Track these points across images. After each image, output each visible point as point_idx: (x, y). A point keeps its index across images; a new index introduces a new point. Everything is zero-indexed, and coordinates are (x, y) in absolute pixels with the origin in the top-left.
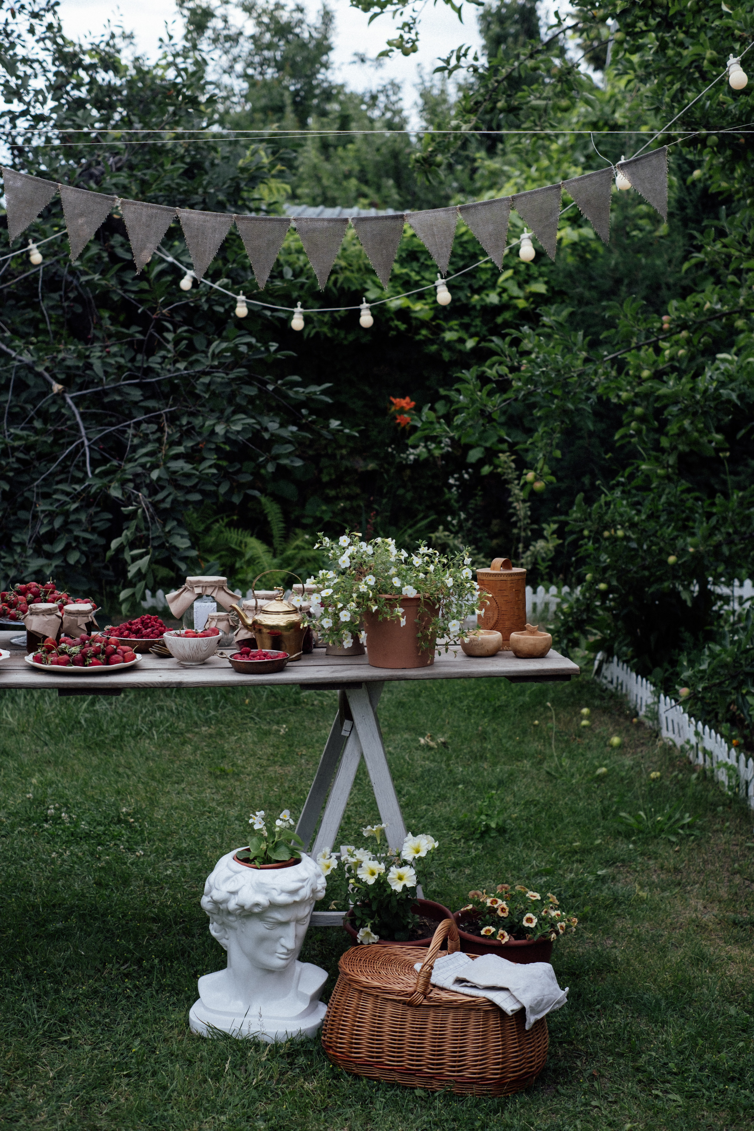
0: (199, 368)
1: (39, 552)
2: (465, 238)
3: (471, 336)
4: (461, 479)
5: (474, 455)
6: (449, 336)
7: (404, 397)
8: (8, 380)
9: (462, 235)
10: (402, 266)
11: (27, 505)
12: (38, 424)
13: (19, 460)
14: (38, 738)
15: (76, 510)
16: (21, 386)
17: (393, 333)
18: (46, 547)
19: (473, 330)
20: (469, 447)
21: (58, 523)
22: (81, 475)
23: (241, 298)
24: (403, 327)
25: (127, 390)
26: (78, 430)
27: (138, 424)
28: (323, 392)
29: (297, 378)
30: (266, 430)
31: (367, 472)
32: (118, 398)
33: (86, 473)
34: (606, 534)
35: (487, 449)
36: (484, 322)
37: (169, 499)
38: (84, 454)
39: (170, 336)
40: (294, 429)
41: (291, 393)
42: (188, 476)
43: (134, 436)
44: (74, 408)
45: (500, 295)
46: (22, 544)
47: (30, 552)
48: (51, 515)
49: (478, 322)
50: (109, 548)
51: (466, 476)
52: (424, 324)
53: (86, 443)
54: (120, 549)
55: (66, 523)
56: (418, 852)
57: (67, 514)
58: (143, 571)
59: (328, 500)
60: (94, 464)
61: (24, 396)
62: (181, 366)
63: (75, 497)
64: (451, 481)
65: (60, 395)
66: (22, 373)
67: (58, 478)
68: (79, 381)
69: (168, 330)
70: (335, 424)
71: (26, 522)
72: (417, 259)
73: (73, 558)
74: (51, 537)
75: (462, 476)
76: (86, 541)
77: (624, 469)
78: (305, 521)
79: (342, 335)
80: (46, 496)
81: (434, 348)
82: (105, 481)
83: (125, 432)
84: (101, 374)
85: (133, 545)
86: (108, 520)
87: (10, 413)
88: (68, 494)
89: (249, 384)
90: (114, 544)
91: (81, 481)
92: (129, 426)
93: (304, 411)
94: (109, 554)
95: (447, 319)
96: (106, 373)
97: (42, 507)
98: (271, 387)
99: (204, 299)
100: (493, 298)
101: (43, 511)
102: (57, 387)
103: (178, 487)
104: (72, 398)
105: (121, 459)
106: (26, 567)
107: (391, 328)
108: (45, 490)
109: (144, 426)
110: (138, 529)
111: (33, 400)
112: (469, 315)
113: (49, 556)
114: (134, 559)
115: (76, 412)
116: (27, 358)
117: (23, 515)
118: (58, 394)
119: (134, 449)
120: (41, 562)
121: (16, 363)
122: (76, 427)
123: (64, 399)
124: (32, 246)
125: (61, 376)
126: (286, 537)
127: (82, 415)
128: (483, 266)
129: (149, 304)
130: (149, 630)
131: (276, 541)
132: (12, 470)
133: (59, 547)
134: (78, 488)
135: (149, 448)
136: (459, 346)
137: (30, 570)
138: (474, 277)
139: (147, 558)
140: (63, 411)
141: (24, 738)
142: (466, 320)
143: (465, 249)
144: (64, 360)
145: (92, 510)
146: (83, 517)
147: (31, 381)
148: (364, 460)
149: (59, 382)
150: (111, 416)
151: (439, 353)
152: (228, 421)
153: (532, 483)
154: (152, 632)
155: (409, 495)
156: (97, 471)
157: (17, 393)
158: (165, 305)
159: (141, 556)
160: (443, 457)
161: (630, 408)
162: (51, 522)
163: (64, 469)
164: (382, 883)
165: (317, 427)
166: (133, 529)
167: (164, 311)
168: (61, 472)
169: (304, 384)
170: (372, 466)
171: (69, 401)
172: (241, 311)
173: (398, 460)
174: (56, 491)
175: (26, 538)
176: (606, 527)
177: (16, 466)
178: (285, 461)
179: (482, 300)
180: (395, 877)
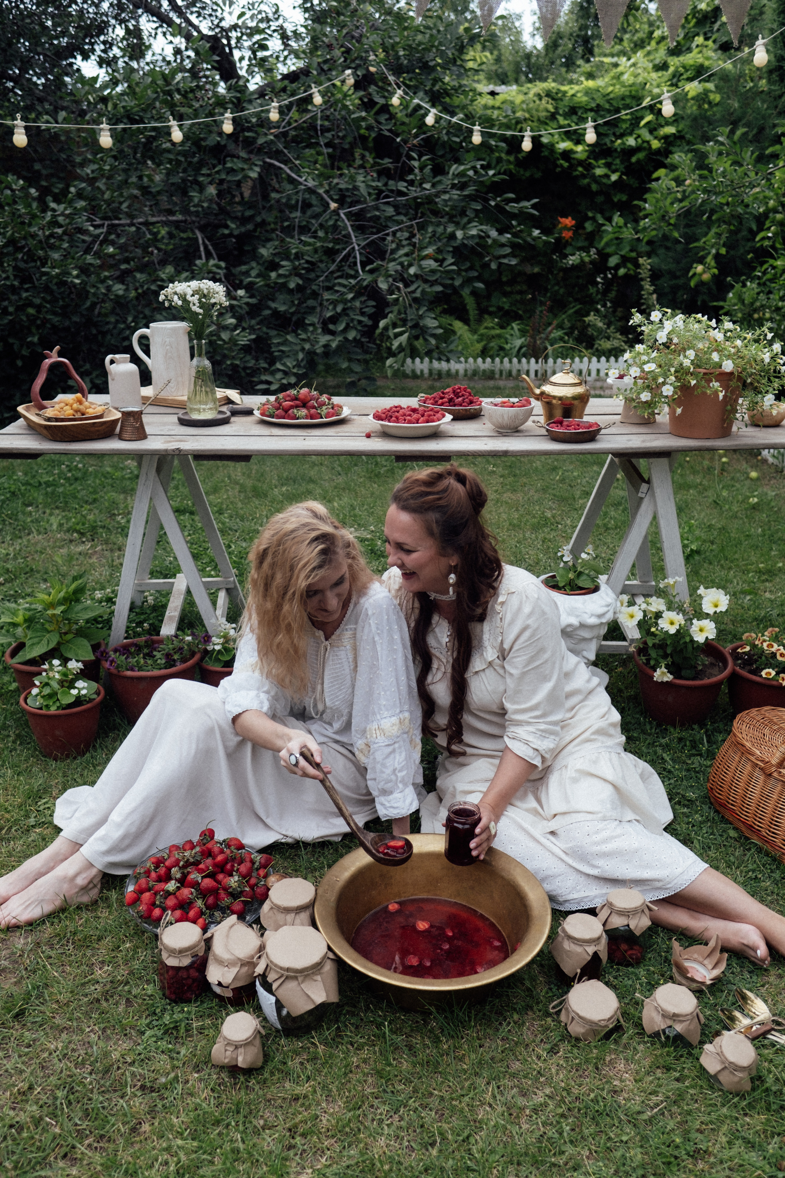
0: (440, 187)
1: (327, 331)
2: (612, 96)
3: (614, 172)
4: (605, 278)
5: (613, 261)
6: (599, 172)
7: (567, 217)
8: (297, 201)
9: (608, 94)
10: (565, 119)
11: (315, 295)
12: (321, 234)
13: (307, 262)
14: (333, 468)
15: (353, 299)
16: (307, 205)
17: (558, 170)
18: (331, 327)
19: (614, 167)
20: (609, 255)
21: (339, 309)
22: (352, 273)
23: (477, 128)
24: (566, 165)
25: (383, 207)
26: (351, 238)
27: (394, 233)
28: (534, 206)
29: (511, 195)
30: (489, 237)
31: (534, 274)
32: (378, 213)
33: (357, 271)
34: (756, 316)
35: (622, 257)
36: (622, 162)
37: (419, 291)
38: (355, 257)
39: (416, 164)
40: (509, 236)
41: (507, 208)
42: (433, 271)
43: (392, 242)
44: (346, 221)
45: (636, 139)
46: (313, 325)
47: (320, 331)
48: (335, 303)
49: (618, 161)
50: (378, 326)
51: (609, 276)
52: (581, 163)
53: (357, 248)
54: (386, 328)
55: (344, 310)
56: (716, 606)
57: (345, 302)
58: (404, 344)
59: (505, 294)
60: (364, 265)
61: (309, 213)
62: (427, 186)
63: (351, 289)
64: (599, 280)
65: (336, 212)
66: (307, 196)
67: (335, 275)
68: (349, 200)
69: (414, 159)
70: (536, 232)
71: (314, 308)
72: (576, 113)
73: (352, 335)
74: (334, 320)
75: (606, 275)
76: (360, 322)
77: (761, 266)
78: (491, 309)
79: (522, 172)
80: (328, 289)
81: (586, 181)
82: (374, 275)
83: (384, 239)
84: (365, 194)
85: (395, 326)
86: (373, 306)
87: (299, 227)
88: (344, 286)
89: (475, 200)
90: (382, 324)
91: (354, 277)
92: (388, 234)
93: (514, 223)
94: (378, 331)
95: (596, 160)
96: (370, 194)
97: (327, 296)
98: (493, 203)
99: (444, 132)
100: (631, 141)
101: (328, 300)
102: (333, 205)
103: (426, 281)
104: (345, 214)
105: (383, 259)
106: (317, 342)
107: (557, 166)
108: (327, 284)
109: (399, 234)
110: (399, 313)
111: (316, 216)
112: (611, 156)
113: (333, 333)
114: (397, 335)
115: (348, 224)
116: (311, 183)
117: (311, 303)
118: (334, 211)
119: (393, 252)
120: (328, 337)
121: (303, 187)
122: (348, 236)
123: (338, 215)
124: (314, 90)
125: (336, 197)
126: (480, 321)
127: (352, 226)
128: (624, 117)
129: (404, 136)
130: (460, 399)
131: (472, 323)
132: (304, 269)
133: (341, 327)
134: (353, 282)
135: (406, 250)
136: (605, 181)
137: (321, 344)
138: (617, 126)
139: (406, 335)
140: (339, 223)
141: (323, 469)
142: (609, 160)
143: (611, 105)
144: (337, 184)
145: (363, 299)
146: (357, 304)
147: (314, 201)
148: (532, 265)
149: (335, 201)
150: (372, 227)
151: (589, 185)
152: (464, 228)
153: (700, 275)
154: (463, 401)
155: (562, 291)
156: (368, 268)
157: (303, 212)
158: (416, 136)
159: (401, 334)
160: (591, 262)
161: (771, 215)
162: (335, 308)
163: (339, 268)
164: (682, 633)
165: (524, 235)
166: (395, 313)
167: (415, 142)
168: (338, 270)
169: (517, 201)
170: (536, 270)
171: (343, 216)
172: (477, 139)
173: (560, 264)
174: (335, 285)
175: (316, 320)
176: (755, 311)
177: (306, 266)
178: (505, 261)
179: (623, 143)
180: (697, 629)
